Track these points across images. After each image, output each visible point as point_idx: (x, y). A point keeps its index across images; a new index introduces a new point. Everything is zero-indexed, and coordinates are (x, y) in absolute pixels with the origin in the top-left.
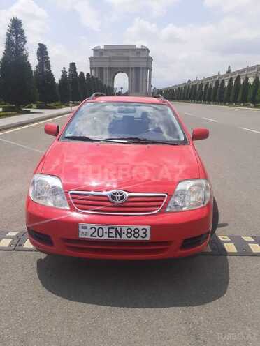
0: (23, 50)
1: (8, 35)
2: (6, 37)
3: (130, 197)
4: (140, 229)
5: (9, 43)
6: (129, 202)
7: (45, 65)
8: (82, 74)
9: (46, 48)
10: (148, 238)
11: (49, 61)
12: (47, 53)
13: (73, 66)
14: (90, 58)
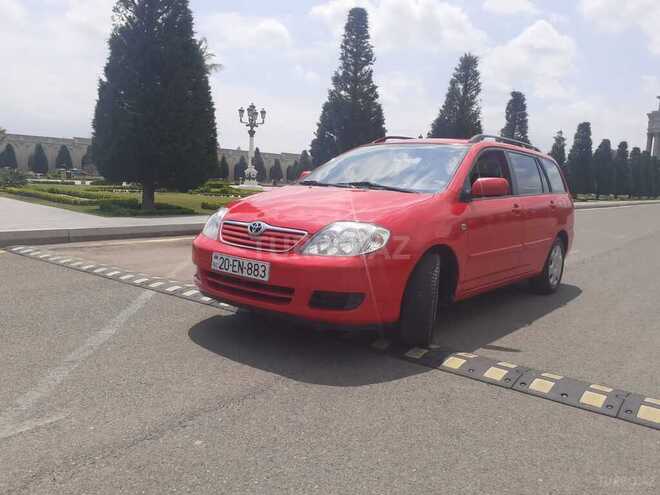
0: (472, 104)
1: (453, 83)
2: (449, 85)
3: (268, 230)
4: (260, 264)
5: (452, 95)
6: (265, 235)
7: (517, 127)
8: (606, 144)
9: (524, 99)
10: (266, 279)
11: (526, 121)
12: (524, 107)
14: (649, 115)
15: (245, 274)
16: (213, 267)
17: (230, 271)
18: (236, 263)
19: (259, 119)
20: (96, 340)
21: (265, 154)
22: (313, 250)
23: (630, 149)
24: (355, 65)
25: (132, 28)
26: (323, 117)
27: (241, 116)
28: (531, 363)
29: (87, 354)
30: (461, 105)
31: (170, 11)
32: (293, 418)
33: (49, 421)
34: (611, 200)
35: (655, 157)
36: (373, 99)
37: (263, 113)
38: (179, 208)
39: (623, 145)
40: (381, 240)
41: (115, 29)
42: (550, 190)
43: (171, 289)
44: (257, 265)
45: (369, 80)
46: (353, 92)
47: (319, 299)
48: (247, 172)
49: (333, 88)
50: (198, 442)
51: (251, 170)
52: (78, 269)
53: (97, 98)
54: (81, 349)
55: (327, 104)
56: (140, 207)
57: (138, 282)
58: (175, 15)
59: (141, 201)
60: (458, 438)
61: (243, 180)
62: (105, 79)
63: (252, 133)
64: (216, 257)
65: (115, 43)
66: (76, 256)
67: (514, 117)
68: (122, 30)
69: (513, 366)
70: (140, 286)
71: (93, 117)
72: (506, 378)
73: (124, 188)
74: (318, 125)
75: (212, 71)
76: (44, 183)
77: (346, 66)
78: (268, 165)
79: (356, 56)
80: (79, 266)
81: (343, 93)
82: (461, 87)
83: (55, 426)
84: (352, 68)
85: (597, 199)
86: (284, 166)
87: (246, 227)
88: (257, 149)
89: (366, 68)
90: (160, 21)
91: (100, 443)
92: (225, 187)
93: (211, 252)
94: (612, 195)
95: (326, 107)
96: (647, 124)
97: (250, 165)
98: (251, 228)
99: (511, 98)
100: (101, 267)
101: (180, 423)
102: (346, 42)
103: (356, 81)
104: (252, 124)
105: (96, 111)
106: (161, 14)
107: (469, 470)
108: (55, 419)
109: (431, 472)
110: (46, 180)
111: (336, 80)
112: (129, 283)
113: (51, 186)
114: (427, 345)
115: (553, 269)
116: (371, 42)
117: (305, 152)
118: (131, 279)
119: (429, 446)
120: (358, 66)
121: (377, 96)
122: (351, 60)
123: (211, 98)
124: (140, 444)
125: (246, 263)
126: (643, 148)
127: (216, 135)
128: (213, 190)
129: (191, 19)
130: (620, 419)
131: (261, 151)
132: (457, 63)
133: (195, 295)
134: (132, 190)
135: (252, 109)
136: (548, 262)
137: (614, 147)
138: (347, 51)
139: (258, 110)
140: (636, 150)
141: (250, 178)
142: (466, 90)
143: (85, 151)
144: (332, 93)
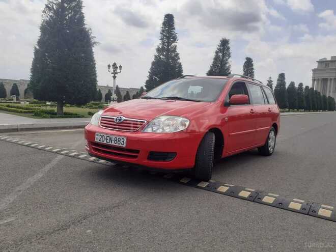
0: (226, 63)
1: (217, 52)
5: (216, 59)
12: (252, 65)
13: (282, 76)
14: (312, 70)
15: (113, 143)
16: (96, 140)
17: (105, 142)
18: (108, 138)
19: (118, 70)
20: (32, 180)
21: (121, 88)
22: (149, 130)
23: (304, 87)
24: (168, 43)
25: (52, 21)
26: (152, 69)
27: (109, 68)
28: (262, 188)
29: (27, 187)
30: (221, 64)
31: (73, 13)
32: (140, 218)
33: (6, 222)
34: (296, 112)
35: (316, 91)
36: (177, 60)
37: (121, 67)
38: (76, 114)
39: (301, 85)
40: (185, 125)
41: (43, 22)
42: (268, 103)
43: (73, 154)
44: (119, 139)
45: (174, 51)
46: (167, 56)
47: (153, 156)
48: (112, 97)
49: (157, 54)
50: (89, 231)
51: (114, 96)
52: (22, 145)
53: (34, 57)
54: (24, 184)
55: (153, 62)
56: (56, 114)
57: (55, 151)
58: (75, 15)
59: (56, 111)
60: (227, 226)
61: (110, 101)
62: (38, 48)
63: (115, 77)
64: (97, 135)
65: (43, 29)
66: (21, 138)
67: (247, 70)
68: (47, 22)
69: (253, 190)
70: (56, 153)
71: (31, 67)
72: (250, 196)
73: (48, 105)
74: (149, 72)
75: (94, 45)
76: (4, 102)
77: (163, 43)
78: (123, 94)
79: (168, 38)
80: (23, 143)
81: (162, 56)
82: (221, 54)
83: (9, 224)
84: (166, 44)
85: (289, 111)
86: (131, 94)
87: (114, 119)
88: (117, 86)
89: (173, 44)
90: (67, 18)
91: (34, 232)
92: (100, 105)
93: (95, 132)
94: (296, 110)
95: (153, 64)
96: (312, 75)
97: (113, 94)
98: (116, 119)
99: (246, 60)
100: (35, 143)
101: (79, 221)
102: (163, 31)
103: (168, 50)
104: (115, 73)
105: (33, 64)
106: (68, 14)
107: (234, 242)
108: (9, 220)
109: (214, 243)
110: (5, 101)
111: (158, 50)
112: (50, 151)
113: (7, 104)
114: (209, 180)
115: (271, 143)
116: (176, 31)
117: (142, 87)
118: (51, 149)
119: (212, 231)
120: (169, 44)
121: (179, 59)
122: (165, 40)
123: (93, 58)
124: (57, 232)
125: (114, 137)
126: (310, 86)
127: (96, 77)
128: (94, 106)
129: (84, 17)
130: (310, 215)
131: (119, 87)
132: (219, 43)
133: (86, 157)
134: (51, 106)
135: (114, 65)
136: (268, 139)
137: (297, 86)
138: (164, 35)
139: (118, 65)
140: (307, 87)
141: (113, 100)
142: (223, 56)
143: (26, 87)
144: (156, 57)
